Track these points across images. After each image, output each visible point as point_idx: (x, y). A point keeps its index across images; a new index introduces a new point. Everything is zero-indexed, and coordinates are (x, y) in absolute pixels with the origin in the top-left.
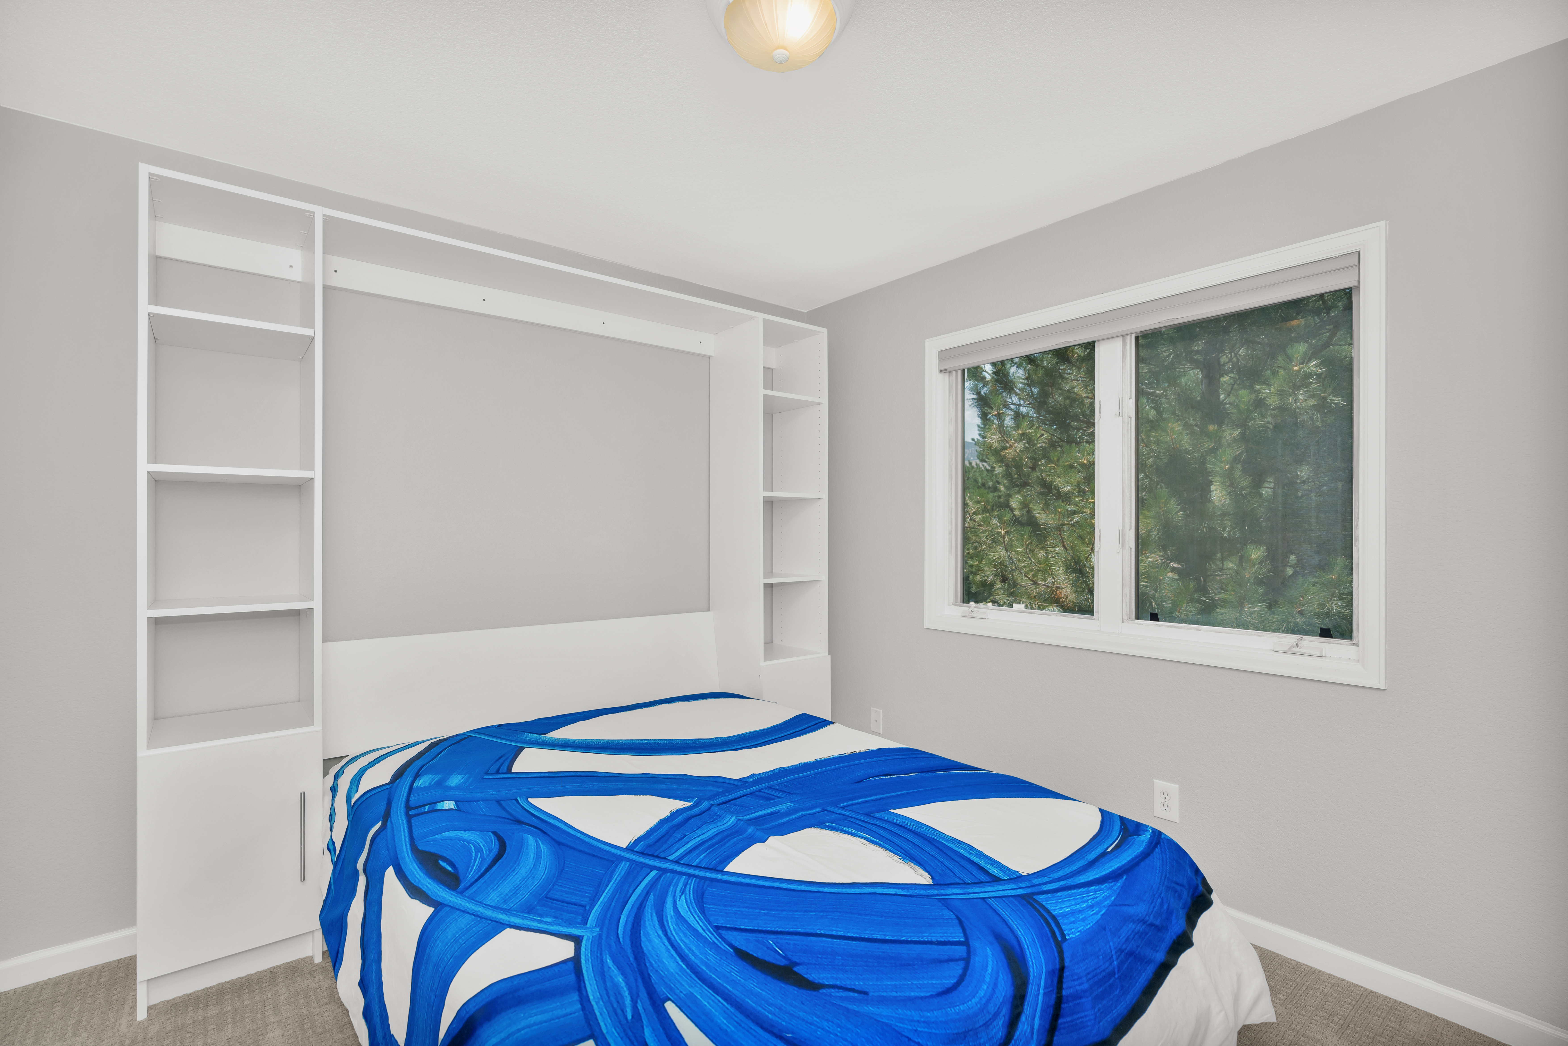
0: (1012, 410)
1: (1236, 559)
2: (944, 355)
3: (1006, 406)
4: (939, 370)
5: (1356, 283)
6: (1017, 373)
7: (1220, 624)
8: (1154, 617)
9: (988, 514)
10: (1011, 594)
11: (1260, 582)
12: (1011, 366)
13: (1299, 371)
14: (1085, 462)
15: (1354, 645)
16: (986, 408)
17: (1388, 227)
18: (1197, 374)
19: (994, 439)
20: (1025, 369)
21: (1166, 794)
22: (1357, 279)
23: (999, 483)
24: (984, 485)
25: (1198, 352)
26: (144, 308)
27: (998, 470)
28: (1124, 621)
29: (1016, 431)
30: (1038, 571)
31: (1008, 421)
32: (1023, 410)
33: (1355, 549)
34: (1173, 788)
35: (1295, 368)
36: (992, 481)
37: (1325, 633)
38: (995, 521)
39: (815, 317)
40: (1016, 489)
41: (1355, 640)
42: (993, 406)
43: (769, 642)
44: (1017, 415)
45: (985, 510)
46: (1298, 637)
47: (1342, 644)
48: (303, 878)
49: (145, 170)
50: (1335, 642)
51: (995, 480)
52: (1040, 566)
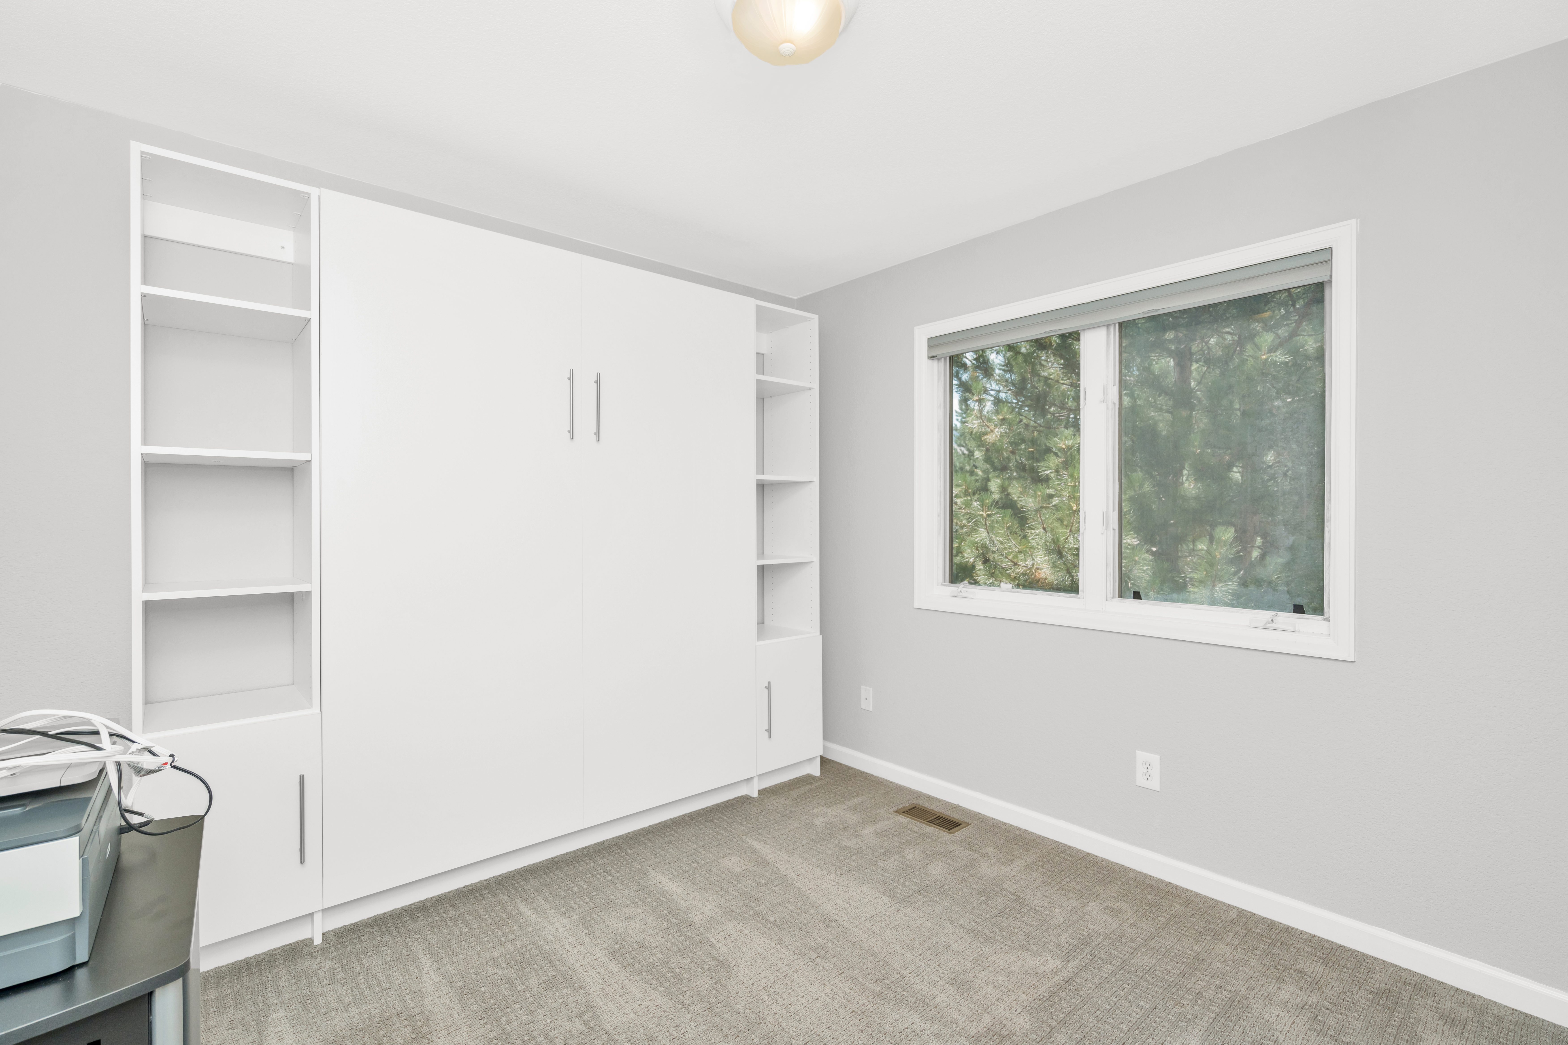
0: (992, 396)
1: (1206, 540)
2: (934, 343)
3: (986, 391)
4: (928, 356)
5: (1328, 278)
6: (996, 359)
7: (1194, 602)
8: (1137, 596)
9: (969, 498)
10: (992, 575)
11: (1231, 562)
12: (992, 353)
13: (1267, 359)
14: (1064, 446)
15: (1325, 620)
16: (968, 394)
17: (1358, 225)
18: (1169, 362)
19: (974, 424)
20: (1004, 356)
21: (1148, 765)
22: (1330, 274)
23: (976, 468)
24: (962, 469)
25: (1170, 341)
26: (137, 288)
27: (978, 454)
28: (1108, 599)
29: (996, 416)
30: (1019, 552)
31: (989, 406)
32: (1002, 396)
33: (1326, 529)
34: (1154, 759)
35: (1263, 357)
36: (969, 465)
37: (1299, 609)
38: (975, 504)
39: (806, 303)
40: (997, 473)
41: (1326, 616)
42: (974, 391)
43: (761, 622)
44: (998, 401)
45: (966, 494)
46: (1273, 613)
47: (1314, 620)
48: (302, 861)
49: (136, 148)
50: (1310, 618)
51: (972, 465)
52: (1020, 547)
